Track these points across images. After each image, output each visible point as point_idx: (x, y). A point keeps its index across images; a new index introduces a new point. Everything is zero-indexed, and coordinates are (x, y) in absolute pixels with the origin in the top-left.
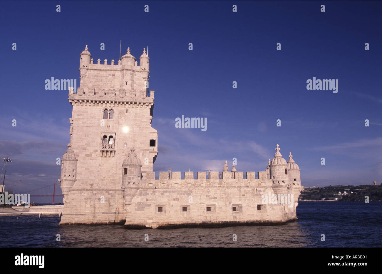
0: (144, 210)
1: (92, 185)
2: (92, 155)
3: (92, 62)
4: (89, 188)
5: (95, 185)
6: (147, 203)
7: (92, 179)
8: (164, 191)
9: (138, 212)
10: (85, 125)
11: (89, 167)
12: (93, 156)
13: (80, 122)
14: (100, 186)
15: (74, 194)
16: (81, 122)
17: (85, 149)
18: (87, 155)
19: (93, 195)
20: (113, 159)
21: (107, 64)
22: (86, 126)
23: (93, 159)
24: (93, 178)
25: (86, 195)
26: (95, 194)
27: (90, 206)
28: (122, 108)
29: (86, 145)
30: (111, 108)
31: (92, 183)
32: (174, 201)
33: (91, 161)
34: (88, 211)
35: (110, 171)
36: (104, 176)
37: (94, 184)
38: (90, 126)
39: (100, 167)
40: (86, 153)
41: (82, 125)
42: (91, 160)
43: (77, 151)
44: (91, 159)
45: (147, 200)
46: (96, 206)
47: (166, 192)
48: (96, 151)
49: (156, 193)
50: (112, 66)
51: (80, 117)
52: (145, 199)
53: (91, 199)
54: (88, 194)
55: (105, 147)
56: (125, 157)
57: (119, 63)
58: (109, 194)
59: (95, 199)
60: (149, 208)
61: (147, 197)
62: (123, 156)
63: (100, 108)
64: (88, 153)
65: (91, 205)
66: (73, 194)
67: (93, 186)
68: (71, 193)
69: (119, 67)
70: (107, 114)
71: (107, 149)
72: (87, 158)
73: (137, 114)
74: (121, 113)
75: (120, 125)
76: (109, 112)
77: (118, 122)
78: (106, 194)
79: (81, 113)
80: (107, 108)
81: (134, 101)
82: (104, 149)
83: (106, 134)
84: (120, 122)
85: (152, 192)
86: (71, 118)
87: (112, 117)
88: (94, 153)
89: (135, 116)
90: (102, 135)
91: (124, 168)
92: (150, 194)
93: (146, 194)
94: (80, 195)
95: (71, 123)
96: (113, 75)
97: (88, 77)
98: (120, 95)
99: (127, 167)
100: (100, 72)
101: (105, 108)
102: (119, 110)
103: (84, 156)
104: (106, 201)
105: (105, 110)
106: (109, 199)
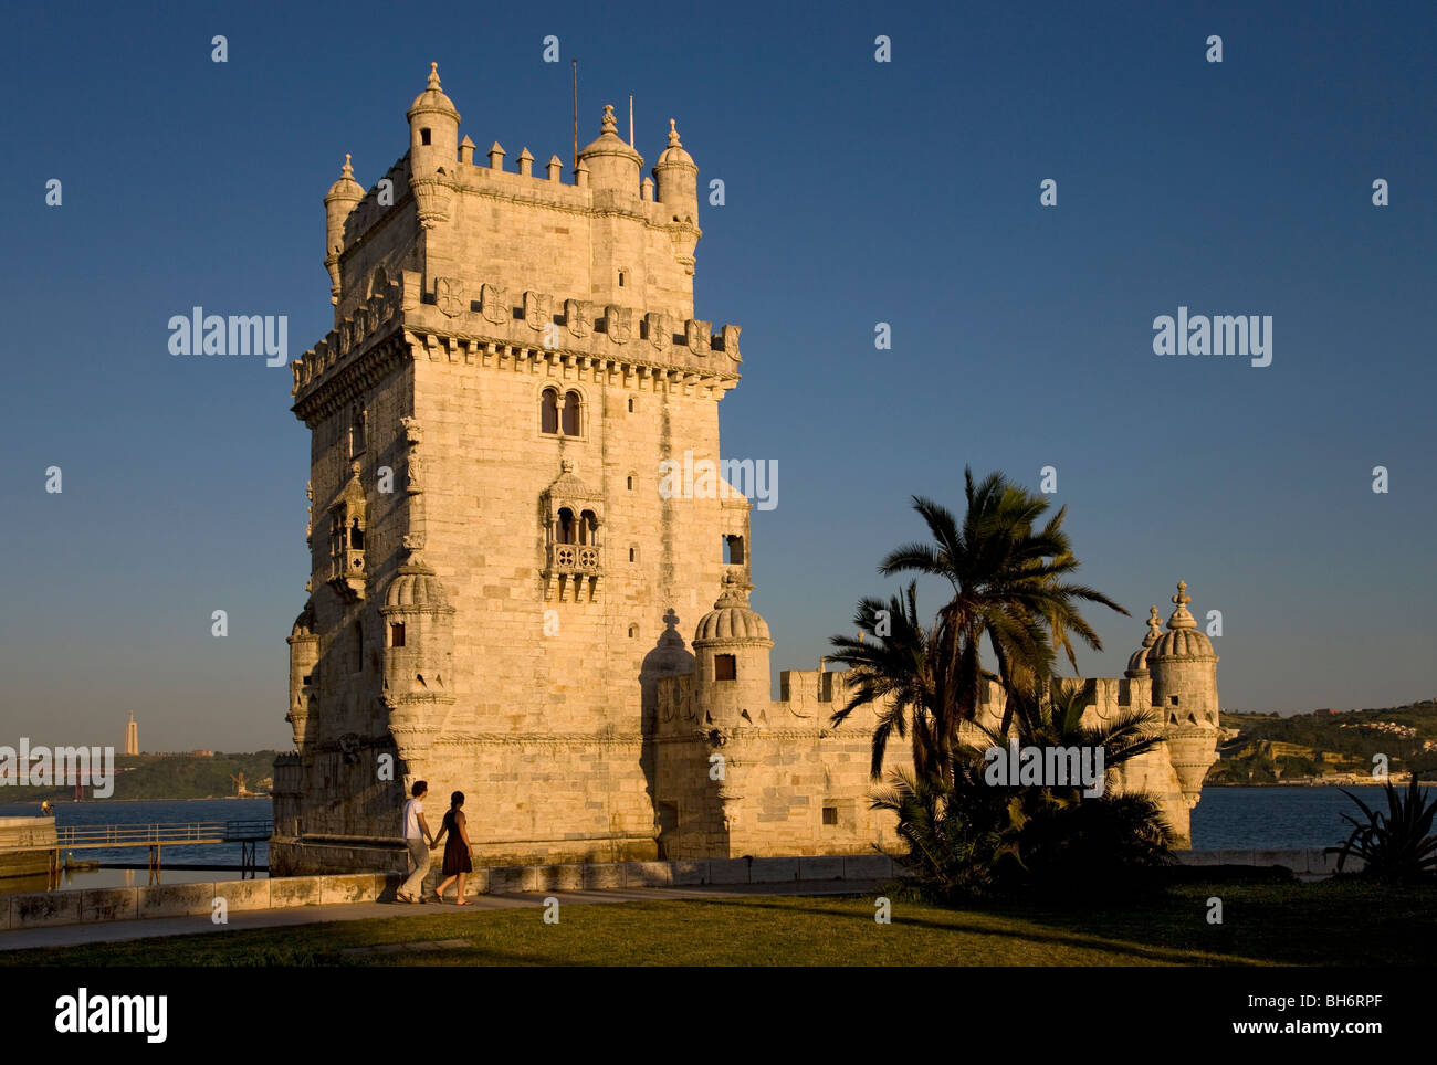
0: (785, 819)
1: (516, 719)
2: (509, 589)
3: (468, 153)
4: (504, 728)
5: (529, 720)
6: (795, 791)
7: (516, 696)
8: (848, 748)
9: (765, 825)
10: (474, 454)
11: (500, 644)
12: (514, 593)
13: (452, 439)
14: (551, 725)
15: (448, 759)
16: (457, 441)
17: (480, 562)
18: (489, 591)
19: (525, 761)
20: (592, 608)
21: (535, 174)
22: (478, 461)
23: (515, 610)
24: (517, 689)
25: (497, 760)
26: (532, 760)
27: (515, 807)
28: (618, 390)
29: (482, 547)
30: (573, 386)
31: (515, 710)
33: (507, 616)
34: (507, 831)
35: (582, 661)
36: (561, 682)
37: (525, 716)
38: (493, 461)
39: (543, 644)
40: (487, 583)
41: (461, 452)
42: (505, 614)
43: (450, 571)
44: (506, 609)
45: (796, 780)
46: (537, 810)
47: (856, 749)
48: (526, 573)
49: (823, 755)
50: (554, 188)
52: (788, 779)
53: (515, 777)
54: (504, 758)
55: (566, 557)
56: (636, 602)
57: (583, 177)
58: (583, 758)
59: (533, 779)
60: (802, 810)
61: (794, 769)
62: (628, 597)
63: (523, 387)
64: (492, 580)
65: (519, 806)
66: (445, 757)
67: (520, 723)
68: (437, 754)
69: (583, 194)
70: (561, 414)
71: (579, 568)
72: (492, 602)
73: (672, 422)
74: (610, 414)
75: (609, 464)
76: (564, 401)
77: (604, 451)
78: (573, 755)
79: (453, 400)
80: (555, 384)
81: (666, 361)
82: (565, 569)
83: (568, 504)
84: (610, 450)
85: (808, 750)
86: (414, 418)
87: (573, 428)
88: (517, 582)
89: (667, 432)
90: (556, 506)
91: (716, 656)
92: (802, 758)
93: (793, 758)
94: (472, 761)
95: (414, 443)
96: (561, 231)
97: (457, 227)
98: (612, 330)
99: (732, 651)
100: (504, 206)
101: (550, 383)
102: (605, 398)
103: (478, 592)
104: (574, 785)
105: (550, 393)
106: (586, 776)
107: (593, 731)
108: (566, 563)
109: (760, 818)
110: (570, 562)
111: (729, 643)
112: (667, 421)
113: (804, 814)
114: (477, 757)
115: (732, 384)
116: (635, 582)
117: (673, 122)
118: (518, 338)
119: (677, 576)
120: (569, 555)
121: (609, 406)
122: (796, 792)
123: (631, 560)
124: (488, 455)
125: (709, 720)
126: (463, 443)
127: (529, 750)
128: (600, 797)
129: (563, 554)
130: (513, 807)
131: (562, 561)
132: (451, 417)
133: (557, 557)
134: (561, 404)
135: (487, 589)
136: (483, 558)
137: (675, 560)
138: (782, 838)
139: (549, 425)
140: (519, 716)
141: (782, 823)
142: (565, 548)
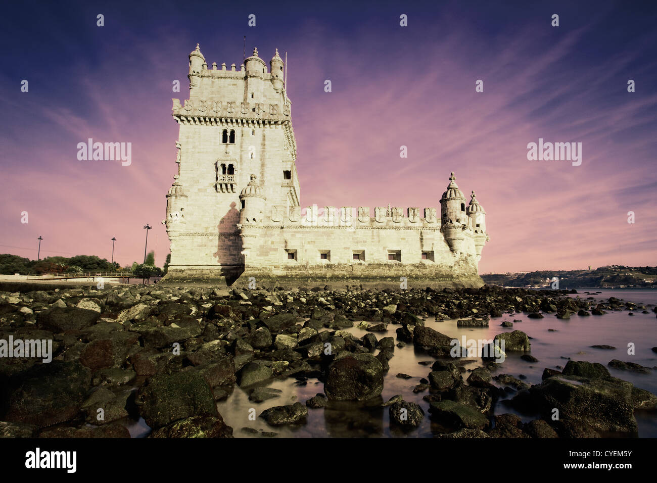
0: (267, 256)
1: (207, 228)
2: (206, 190)
4: (203, 231)
5: (211, 228)
7: (207, 221)
8: (295, 232)
9: (259, 258)
10: (197, 150)
11: (203, 206)
12: (208, 191)
13: (190, 146)
15: (183, 240)
16: (192, 147)
17: (197, 182)
21: (227, 69)
22: (198, 152)
23: (208, 196)
25: (199, 241)
28: (248, 129)
29: (198, 177)
30: (231, 129)
31: (207, 225)
32: (309, 245)
34: (202, 262)
41: (193, 150)
42: (205, 197)
43: (188, 185)
45: (273, 243)
47: (298, 232)
49: (284, 234)
50: (233, 73)
52: (270, 242)
53: (205, 245)
54: (202, 240)
55: (223, 178)
57: (243, 68)
58: (229, 240)
59: (212, 246)
60: (275, 253)
61: (273, 239)
63: (216, 130)
64: (201, 187)
65: (207, 254)
67: (208, 230)
68: (180, 238)
69: (242, 73)
70: (229, 138)
71: (227, 182)
72: (201, 194)
73: (266, 137)
74: (244, 136)
75: (242, 151)
77: (241, 147)
78: (226, 239)
79: (192, 135)
80: (226, 129)
81: (261, 118)
83: (224, 163)
84: (244, 147)
85: (279, 233)
86: (178, 141)
87: (232, 141)
88: (209, 187)
89: (264, 140)
90: (220, 164)
92: (276, 235)
93: (272, 235)
94: (191, 241)
95: (178, 148)
96: (234, 85)
97: (200, 87)
100: (216, 80)
101: (224, 129)
102: (242, 131)
103: (196, 190)
104: (226, 248)
105: (225, 132)
106: (230, 246)
107: (233, 232)
109: (258, 255)
111: (243, 196)
112: (264, 136)
113: (276, 254)
114: (193, 239)
117: (277, 49)
118: (210, 115)
119: (265, 184)
121: (244, 133)
122: (272, 246)
126: (193, 147)
127: (211, 238)
128: (235, 252)
129: (221, 177)
130: (204, 255)
132: (191, 140)
133: (219, 178)
134: (229, 134)
135: (199, 189)
136: (198, 181)
137: (265, 179)
138: (266, 262)
139: (225, 141)
141: (266, 257)
142: (230, 176)
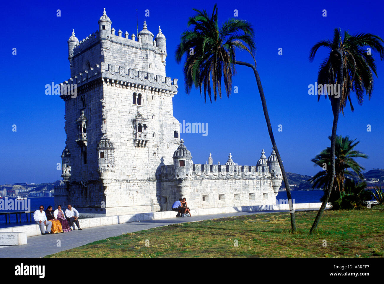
2: (126, 143)
5: (132, 176)
8: (207, 182)
10: (118, 109)
11: (124, 157)
12: (128, 144)
13: (113, 105)
14: (137, 177)
17: (120, 137)
19: (131, 186)
20: (145, 149)
21: (129, 38)
23: (128, 149)
24: (129, 169)
25: (125, 186)
28: (150, 94)
29: (120, 133)
30: (140, 93)
33: (126, 150)
35: (143, 161)
36: (139, 167)
39: (135, 157)
43: (113, 139)
45: (197, 191)
46: (134, 198)
48: (130, 140)
50: (133, 42)
51: (112, 100)
52: (195, 191)
54: (127, 186)
55: (140, 136)
56: (155, 147)
57: (140, 40)
58: (144, 185)
59: (133, 191)
61: (196, 188)
62: (153, 146)
63: (129, 92)
64: (123, 141)
65: (130, 197)
66: (113, 185)
67: (130, 177)
69: (140, 44)
70: (137, 100)
71: (143, 139)
72: (124, 147)
74: (148, 100)
75: (148, 113)
76: (138, 96)
77: (147, 109)
78: (142, 185)
79: (113, 96)
80: (136, 92)
81: (161, 87)
82: (140, 139)
83: (140, 122)
84: (149, 109)
85: (199, 183)
86: (104, 100)
87: (139, 103)
88: (128, 142)
89: (161, 105)
90: (137, 123)
91: (180, 161)
92: (198, 185)
93: (196, 185)
94: (119, 187)
95: (104, 106)
96: (135, 53)
97: (111, 51)
98: (149, 79)
99: (184, 159)
100: (123, 46)
101: (134, 92)
102: (147, 96)
103: (119, 144)
105: (134, 94)
106: (145, 190)
107: (146, 179)
108: (140, 137)
109: (190, 200)
110: (141, 137)
111: (183, 157)
112: (161, 102)
113: (198, 198)
114: (120, 185)
115: (176, 93)
116: (154, 142)
117: (160, 27)
118: (128, 80)
119: (164, 141)
120: (141, 135)
121: (148, 98)
122: (197, 193)
123: (154, 137)
124: (121, 110)
125: (178, 176)
126: (115, 107)
129: (139, 135)
131: (139, 137)
133: (138, 136)
134: (137, 97)
135: (121, 143)
137: (163, 137)
138: (194, 204)
139: (134, 103)
140: (130, 175)
141: (194, 201)
142: (140, 133)
